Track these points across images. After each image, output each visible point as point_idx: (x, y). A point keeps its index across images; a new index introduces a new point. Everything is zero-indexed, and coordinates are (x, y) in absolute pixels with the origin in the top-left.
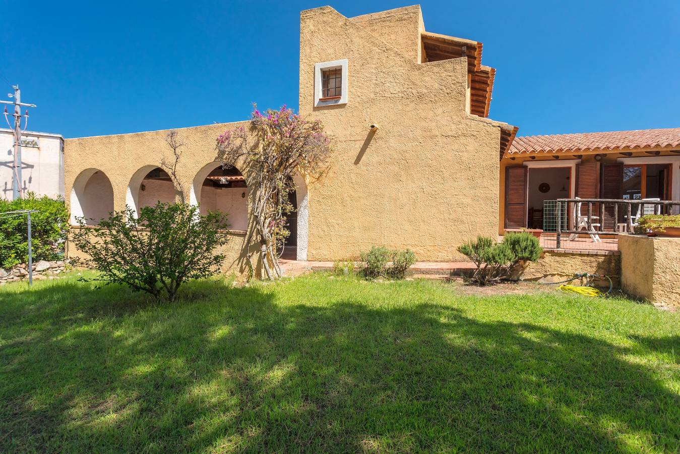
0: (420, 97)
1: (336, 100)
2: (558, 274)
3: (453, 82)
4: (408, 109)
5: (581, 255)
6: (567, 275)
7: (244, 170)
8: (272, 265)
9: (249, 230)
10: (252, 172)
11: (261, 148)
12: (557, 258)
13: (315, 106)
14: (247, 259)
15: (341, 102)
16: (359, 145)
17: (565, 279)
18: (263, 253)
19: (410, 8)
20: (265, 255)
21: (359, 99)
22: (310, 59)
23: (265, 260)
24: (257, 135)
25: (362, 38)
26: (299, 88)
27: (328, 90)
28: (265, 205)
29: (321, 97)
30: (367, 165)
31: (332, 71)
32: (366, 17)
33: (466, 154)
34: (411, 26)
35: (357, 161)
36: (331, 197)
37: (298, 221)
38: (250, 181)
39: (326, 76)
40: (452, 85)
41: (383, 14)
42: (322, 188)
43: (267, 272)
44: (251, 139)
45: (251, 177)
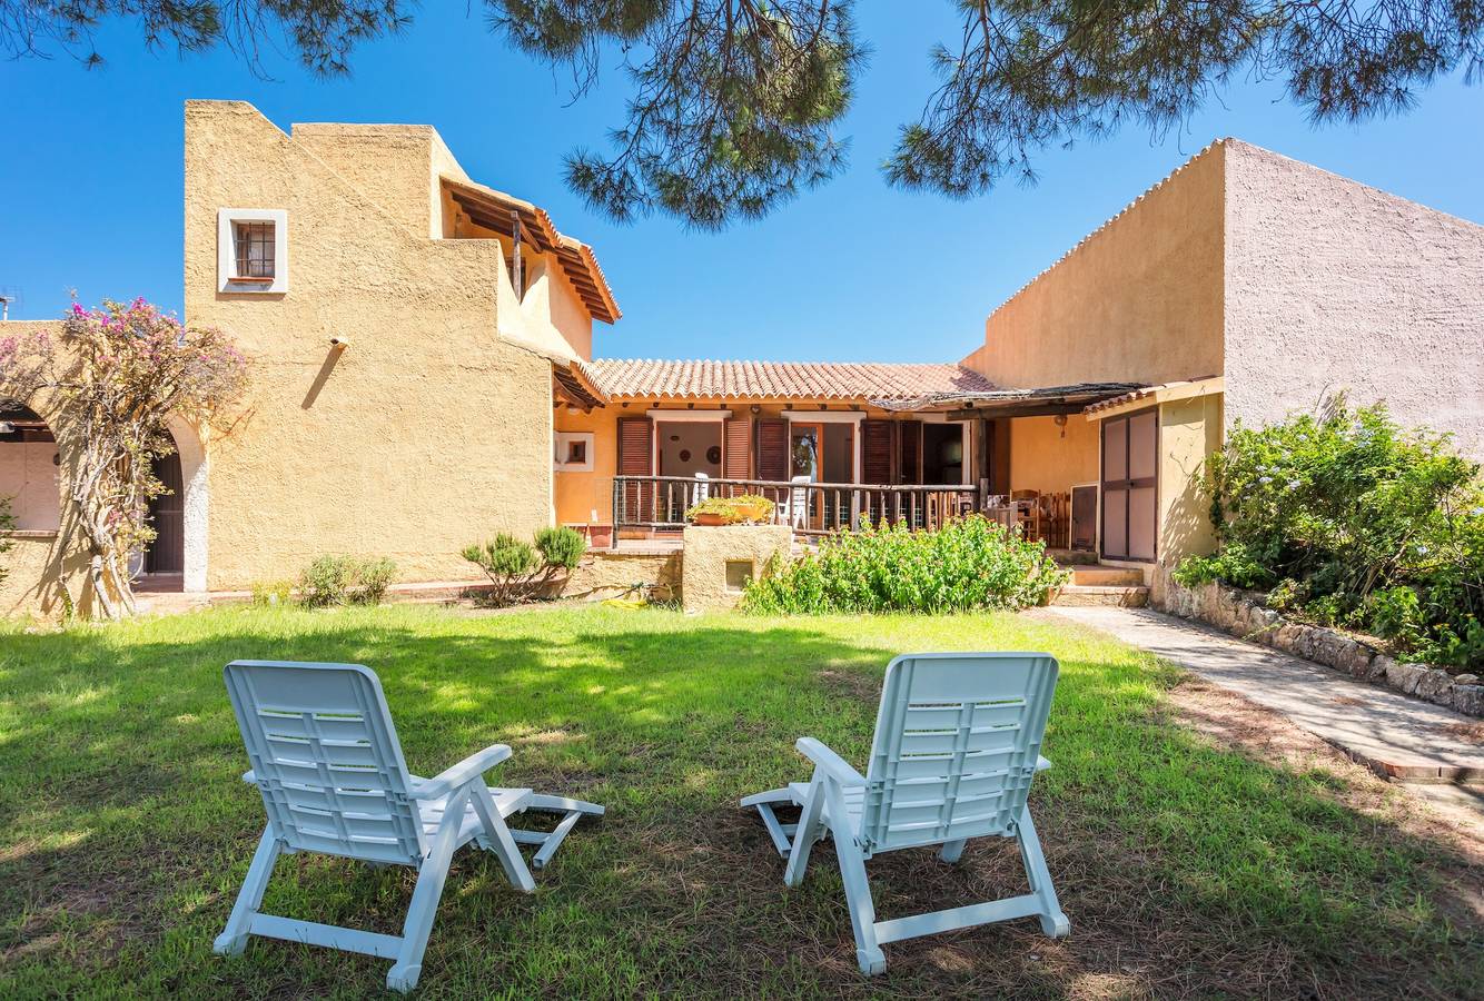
0: (423, 296)
1: (264, 283)
2: (612, 587)
3: (478, 278)
4: (401, 315)
5: (640, 557)
6: (622, 587)
7: (50, 414)
8: (115, 595)
9: (63, 529)
10: (68, 420)
11: (87, 376)
12: (610, 563)
13: (221, 290)
14: (59, 584)
15: (273, 289)
16: (312, 373)
17: (620, 592)
18: (95, 572)
19: (416, 129)
20: (99, 574)
21: (310, 288)
22: (207, 198)
23: (100, 584)
24: (79, 350)
25: (315, 176)
26: (183, 251)
27: (248, 263)
28: (98, 481)
29: (234, 274)
30: (328, 409)
31: (257, 226)
32: (332, 128)
33: (499, 401)
34: (418, 161)
35: (308, 403)
36: (257, 467)
37: (185, 515)
38: (63, 436)
39: (245, 234)
40: (475, 283)
41: (365, 129)
42: (237, 451)
43: (104, 607)
44: (65, 358)
45: (66, 429)
